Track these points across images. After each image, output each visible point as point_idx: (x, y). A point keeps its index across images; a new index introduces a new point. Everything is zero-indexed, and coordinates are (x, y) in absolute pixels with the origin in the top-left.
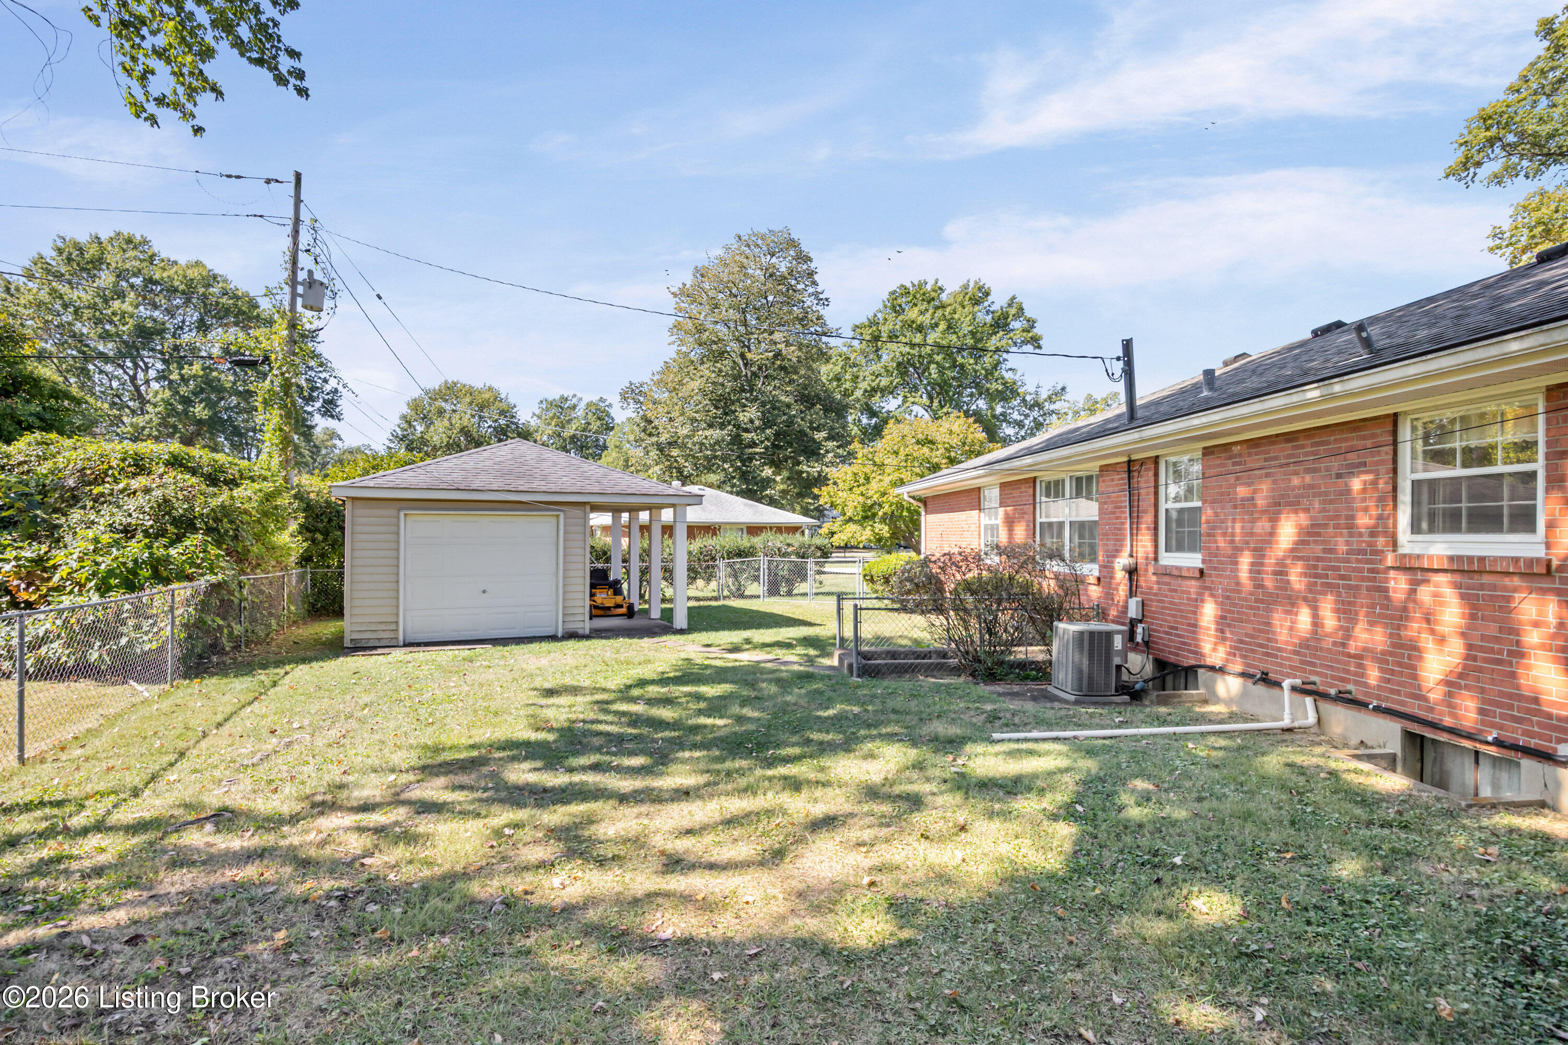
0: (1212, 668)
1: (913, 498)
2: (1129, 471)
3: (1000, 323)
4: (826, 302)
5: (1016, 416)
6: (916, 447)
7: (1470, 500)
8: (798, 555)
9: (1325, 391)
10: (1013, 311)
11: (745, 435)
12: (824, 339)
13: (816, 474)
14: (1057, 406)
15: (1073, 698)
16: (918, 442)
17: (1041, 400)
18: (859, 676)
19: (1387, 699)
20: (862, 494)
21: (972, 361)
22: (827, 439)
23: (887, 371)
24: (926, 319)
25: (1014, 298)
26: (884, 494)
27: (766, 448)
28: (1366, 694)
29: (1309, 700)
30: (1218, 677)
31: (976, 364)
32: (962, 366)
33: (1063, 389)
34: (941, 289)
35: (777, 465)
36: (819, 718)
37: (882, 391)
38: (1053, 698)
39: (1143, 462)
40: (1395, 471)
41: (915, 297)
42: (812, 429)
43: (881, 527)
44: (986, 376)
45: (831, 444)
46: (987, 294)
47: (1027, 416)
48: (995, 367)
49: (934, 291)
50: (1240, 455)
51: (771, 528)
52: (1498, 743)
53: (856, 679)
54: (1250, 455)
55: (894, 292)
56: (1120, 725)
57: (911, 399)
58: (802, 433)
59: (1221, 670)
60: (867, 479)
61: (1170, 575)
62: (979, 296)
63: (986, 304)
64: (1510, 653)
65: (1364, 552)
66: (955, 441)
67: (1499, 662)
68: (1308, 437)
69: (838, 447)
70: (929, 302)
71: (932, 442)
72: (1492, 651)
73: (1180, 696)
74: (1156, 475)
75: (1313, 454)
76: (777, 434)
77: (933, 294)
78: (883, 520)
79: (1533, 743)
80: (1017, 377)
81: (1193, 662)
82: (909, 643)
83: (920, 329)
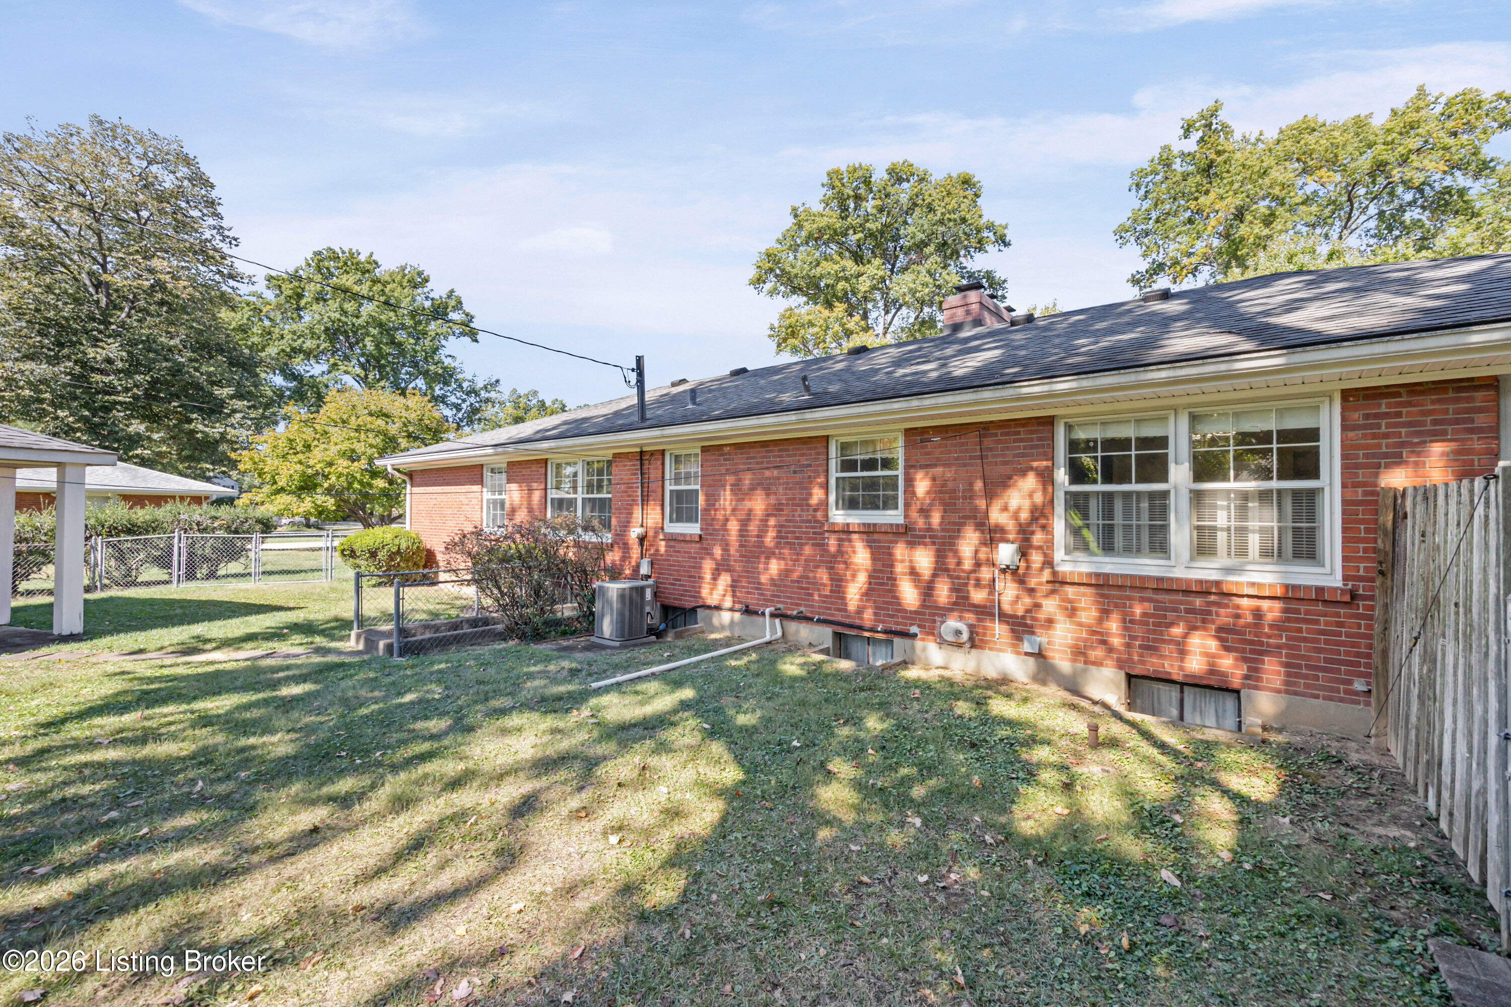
0: (709, 607)
1: (398, 470)
2: (641, 460)
3: (439, 312)
4: (234, 241)
5: (453, 399)
6: (369, 419)
7: (864, 490)
8: (228, 529)
9: (799, 417)
10: (452, 303)
11: (96, 377)
12: (231, 283)
13: (217, 436)
14: (493, 395)
15: (618, 644)
16: (371, 414)
17: (478, 387)
18: (400, 655)
19: (823, 614)
20: (300, 462)
21: (412, 341)
22: (232, 397)
23: (313, 333)
24: (364, 289)
25: (452, 291)
26: (330, 464)
27: (136, 398)
28: (812, 612)
29: (777, 621)
30: (716, 613)
31: (415, 344)
32: (400, 345)
33: (497, 381)
34: (376, 263)
35: (153, 419)
36: (401, 705)
37: (305, 352)
38: (603, 647)
39: (652, 453)
40: (827, 471)
41: (346, 264)
42: (213, 383)
43: (323, 498)
44: (426, 358)
45: (238, 404)
46: (426, 280)
47: (464, 401)
48: (435, 350)
49: (369, 263)
50: (729, 454)
51: (182, 498)
52: (885, 632)
53: (397, 660)
54: (736, 454)
55: (319, 253)
56: (669, 660)
57: (343, 368)
58: (198, 387)
59: (718, 608)
60: (308, 447)
61: (675, 540)
62: (418, 281)
63: (426, 290)
64: (888, 579)
65: (810, 522)
66: (413, 416)
67: (882, 584)
68: (775, 446)
69: (249, 408)
70: (363, 273)
71: (386, 415)
72: (878, 578)
73: (689, 630)
74: (663, 464)
75: (779, 456)
76: (154, 382)
77: (368, 266)
78: (329, 491)
79: (899, 628)
80: (456, 364)
81: (694, 604)
82: (424, 616)
83: (355, 296)
